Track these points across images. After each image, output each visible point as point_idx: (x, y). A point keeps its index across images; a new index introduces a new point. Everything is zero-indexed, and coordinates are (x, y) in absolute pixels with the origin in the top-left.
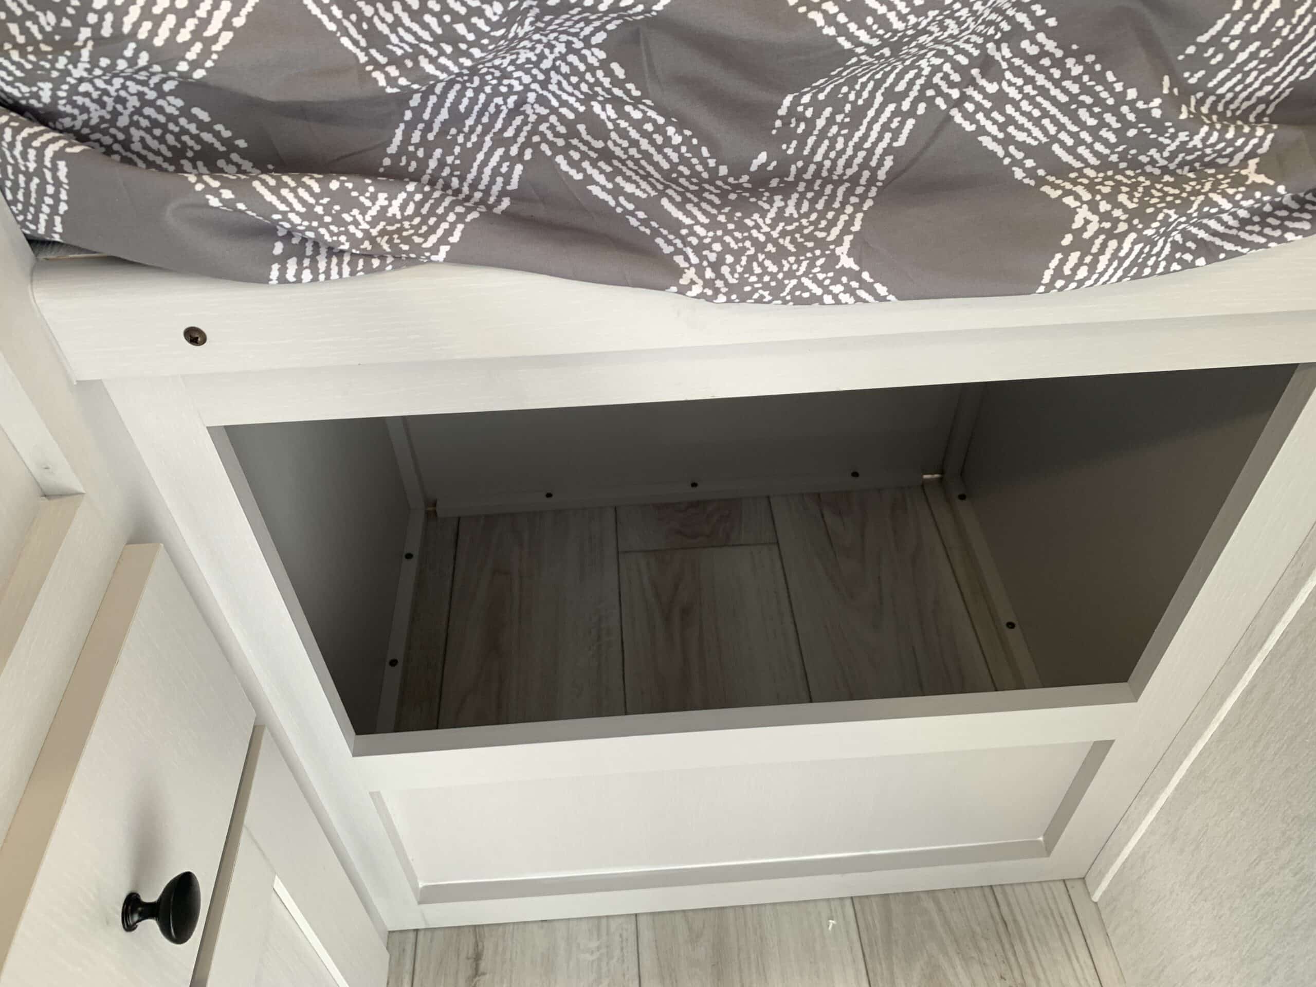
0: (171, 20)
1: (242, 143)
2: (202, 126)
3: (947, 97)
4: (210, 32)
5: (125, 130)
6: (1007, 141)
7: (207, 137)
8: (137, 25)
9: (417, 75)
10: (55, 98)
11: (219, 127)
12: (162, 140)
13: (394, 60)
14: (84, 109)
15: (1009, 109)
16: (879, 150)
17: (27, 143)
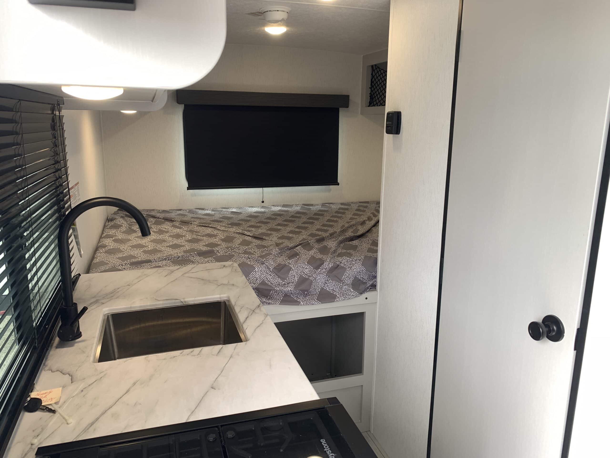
3: (323, 286)
6: (329, 289)
15: (329, 286)
16: (317, 292)
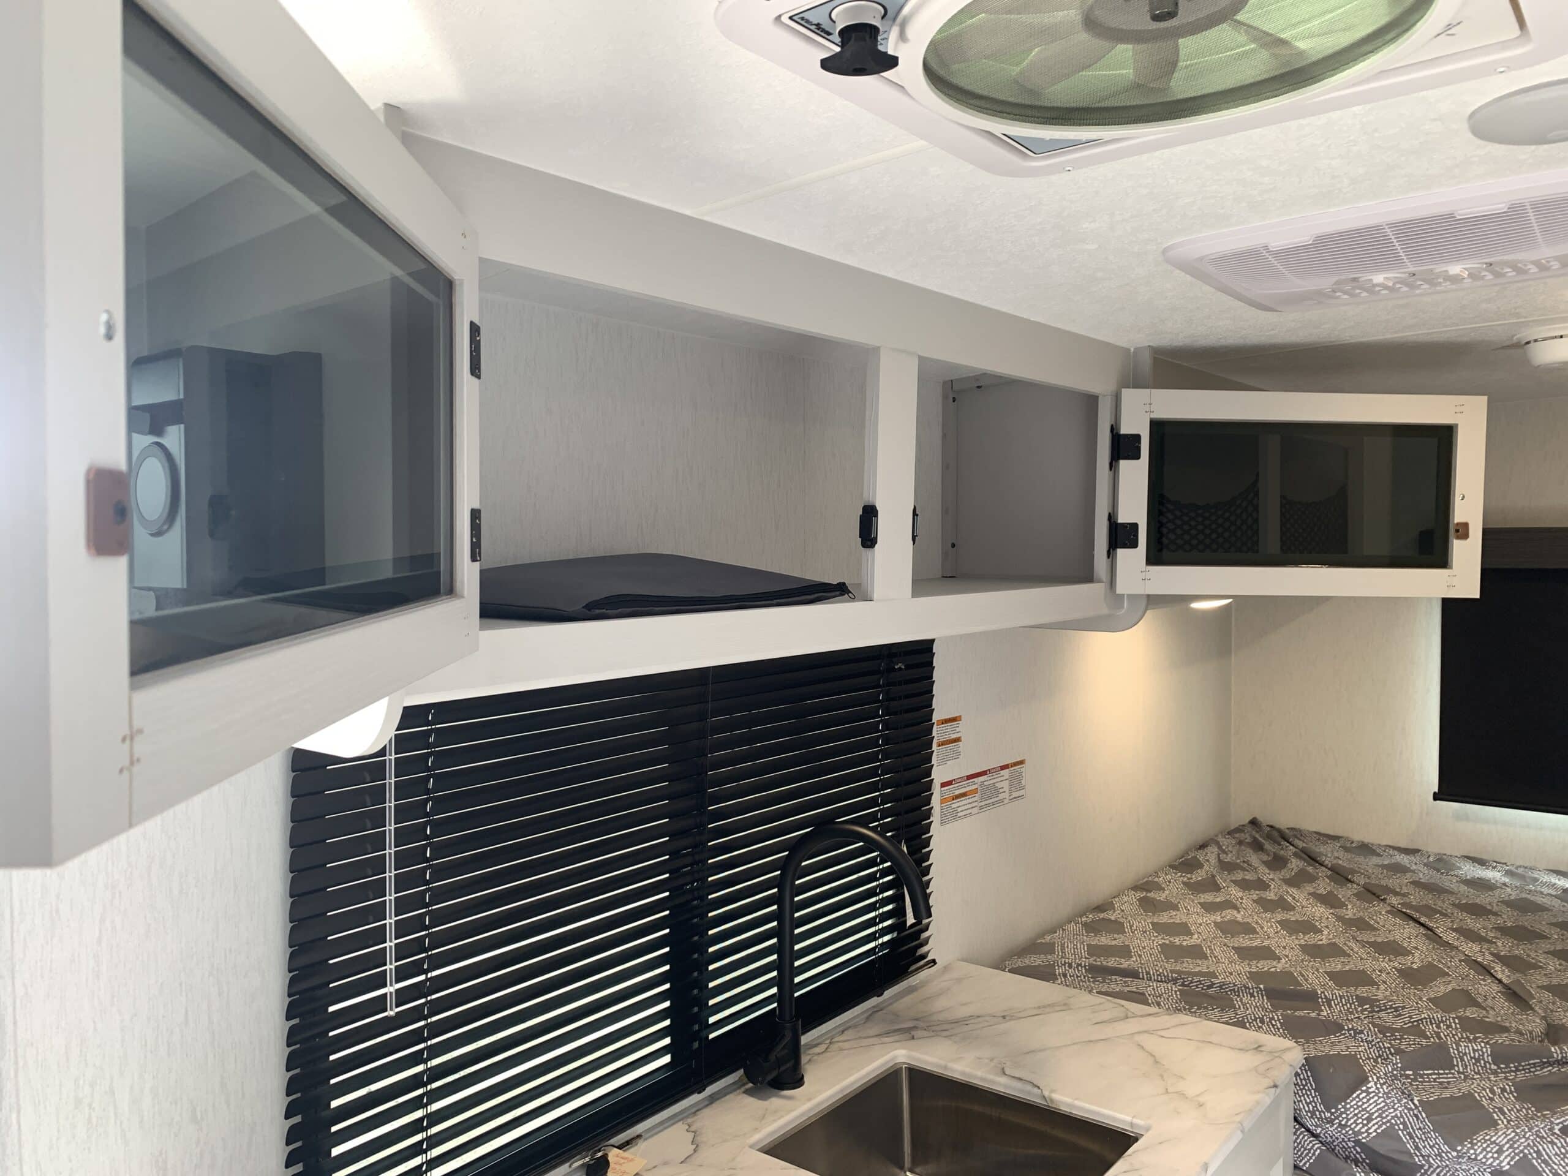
0: (1361, 1125)
1: (1367, 1161)
2: (1357, 1152)
4: (1370, 1131)
5: (1335, 1146)
7: (1358, 1156)
8: (1352, 1124)
9: (1428, 1162)
10: (1321, 1132)
11: (1362, 1154)
12: (1344, 1152)
13: (1422, 1155)
14: (1326, 1137)
17: (1311, 1142)
